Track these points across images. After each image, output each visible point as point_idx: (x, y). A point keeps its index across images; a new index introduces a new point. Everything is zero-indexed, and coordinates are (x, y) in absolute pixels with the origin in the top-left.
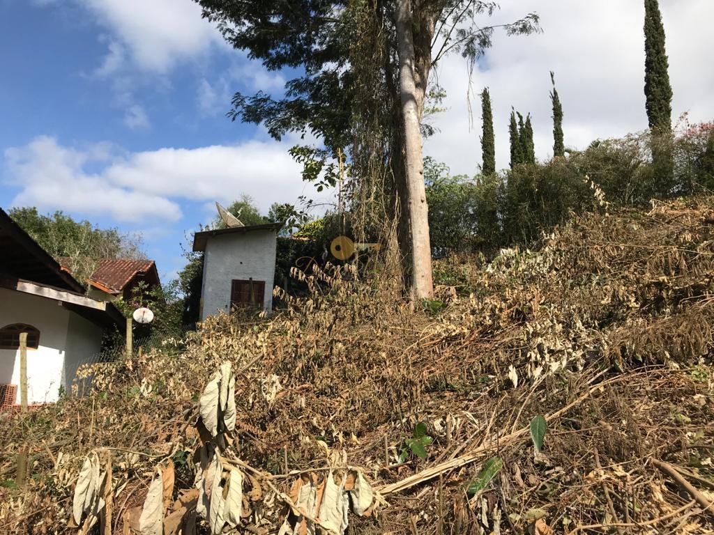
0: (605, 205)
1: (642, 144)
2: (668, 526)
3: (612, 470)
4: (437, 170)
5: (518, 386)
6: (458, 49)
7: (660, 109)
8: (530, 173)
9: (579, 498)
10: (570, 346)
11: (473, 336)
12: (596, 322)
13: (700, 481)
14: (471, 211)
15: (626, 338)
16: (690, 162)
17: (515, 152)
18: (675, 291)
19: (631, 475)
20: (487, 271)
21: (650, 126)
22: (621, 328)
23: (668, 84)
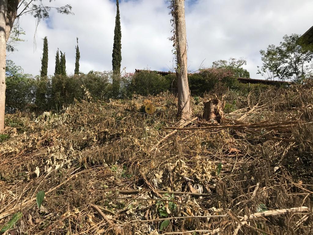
0: (90, 98)
1: (109, 76)
2: (92, 232)
3: (74, 211)
4: (16, 69)
5: (39, 176)
6: (32, 13)
7: (117, 64)
8: (62, 79)
9: (57, 226)
10: (66, 157)
11: (21, 153)
12: (79, 147)
13: (107, 211)
14: (32, 92)
15: (89, 154)
16: (125, 87)
17: (57, 68)
18: (111, 135)
19: (81, 212)
20: (35, 121)
21: (113, 69)
22: (88, 150)
23: (121, 55)
